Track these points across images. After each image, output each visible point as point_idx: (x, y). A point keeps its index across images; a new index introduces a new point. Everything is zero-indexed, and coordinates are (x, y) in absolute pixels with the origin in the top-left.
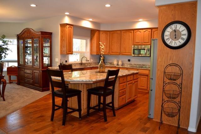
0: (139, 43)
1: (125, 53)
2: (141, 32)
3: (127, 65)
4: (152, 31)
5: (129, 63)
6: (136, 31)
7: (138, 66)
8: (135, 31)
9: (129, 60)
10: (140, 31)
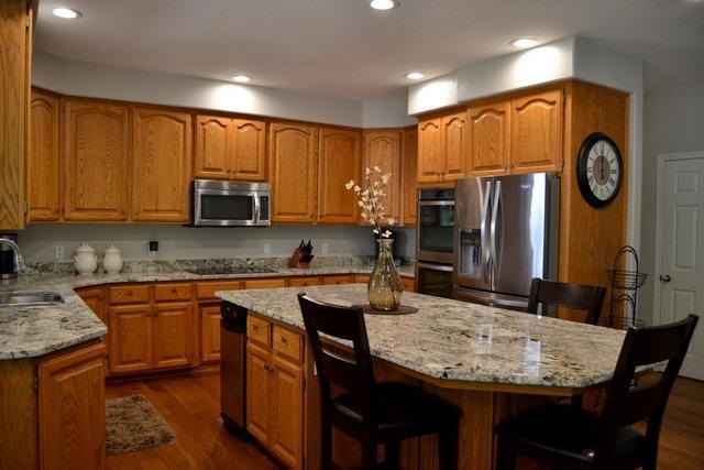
0: (220, 170)
1: (156, 211)
2: (224, 126)
3: (140, 268)
4: (267, 131)
5: (152, 256)
6: (208, 118)
7: (195, 268)
8: (201, 119)
9: (154, 246)
10: (223, 121)
